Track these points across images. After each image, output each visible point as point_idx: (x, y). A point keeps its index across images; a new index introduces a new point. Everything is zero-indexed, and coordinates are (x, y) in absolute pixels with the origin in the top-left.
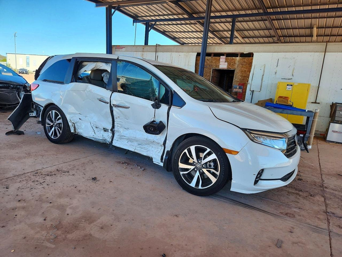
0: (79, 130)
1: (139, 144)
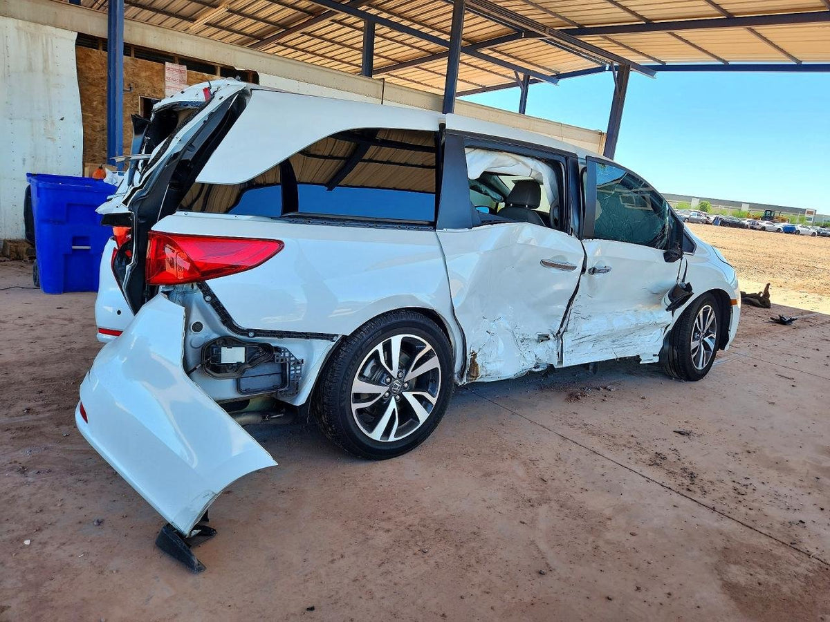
0: (489, 367)
1: (613, 341)
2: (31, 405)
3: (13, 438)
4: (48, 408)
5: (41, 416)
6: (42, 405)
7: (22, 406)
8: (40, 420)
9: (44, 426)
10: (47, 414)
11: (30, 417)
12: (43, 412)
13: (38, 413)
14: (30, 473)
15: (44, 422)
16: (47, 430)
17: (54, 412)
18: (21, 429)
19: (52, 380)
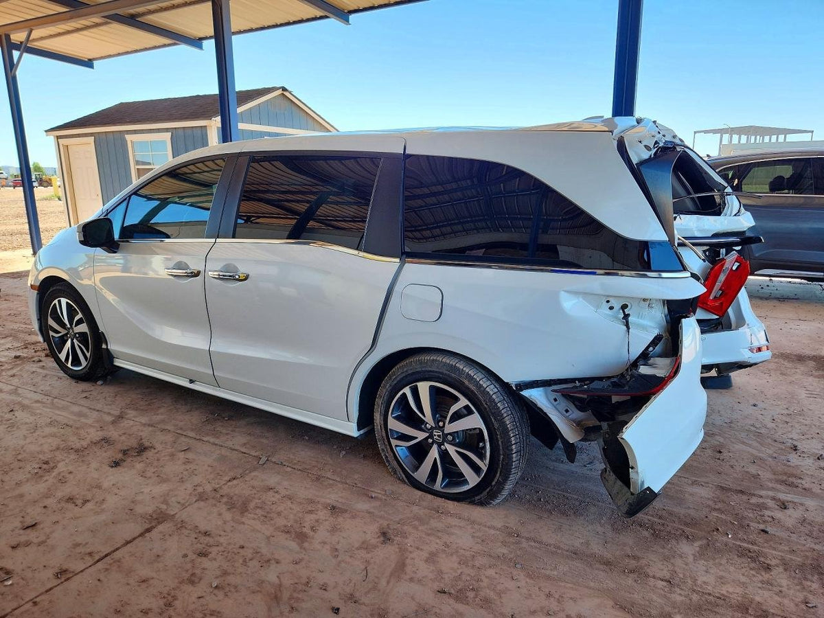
2: (779, 514)
3: (800, 478)
4: (761, 500)
5: (771, 493)
6: (766, 509)
7: (790, 517)
8: (773, 489)
9: (771, 480)
10: (763, 493)
11: (782, 496)
12: (767, 497)
13: (773, 499)
14: (789, 444)
15: (770, 485)
16: (769, 475)
17: (755, 493)
18: (792, 485)
19: (743, 553)
